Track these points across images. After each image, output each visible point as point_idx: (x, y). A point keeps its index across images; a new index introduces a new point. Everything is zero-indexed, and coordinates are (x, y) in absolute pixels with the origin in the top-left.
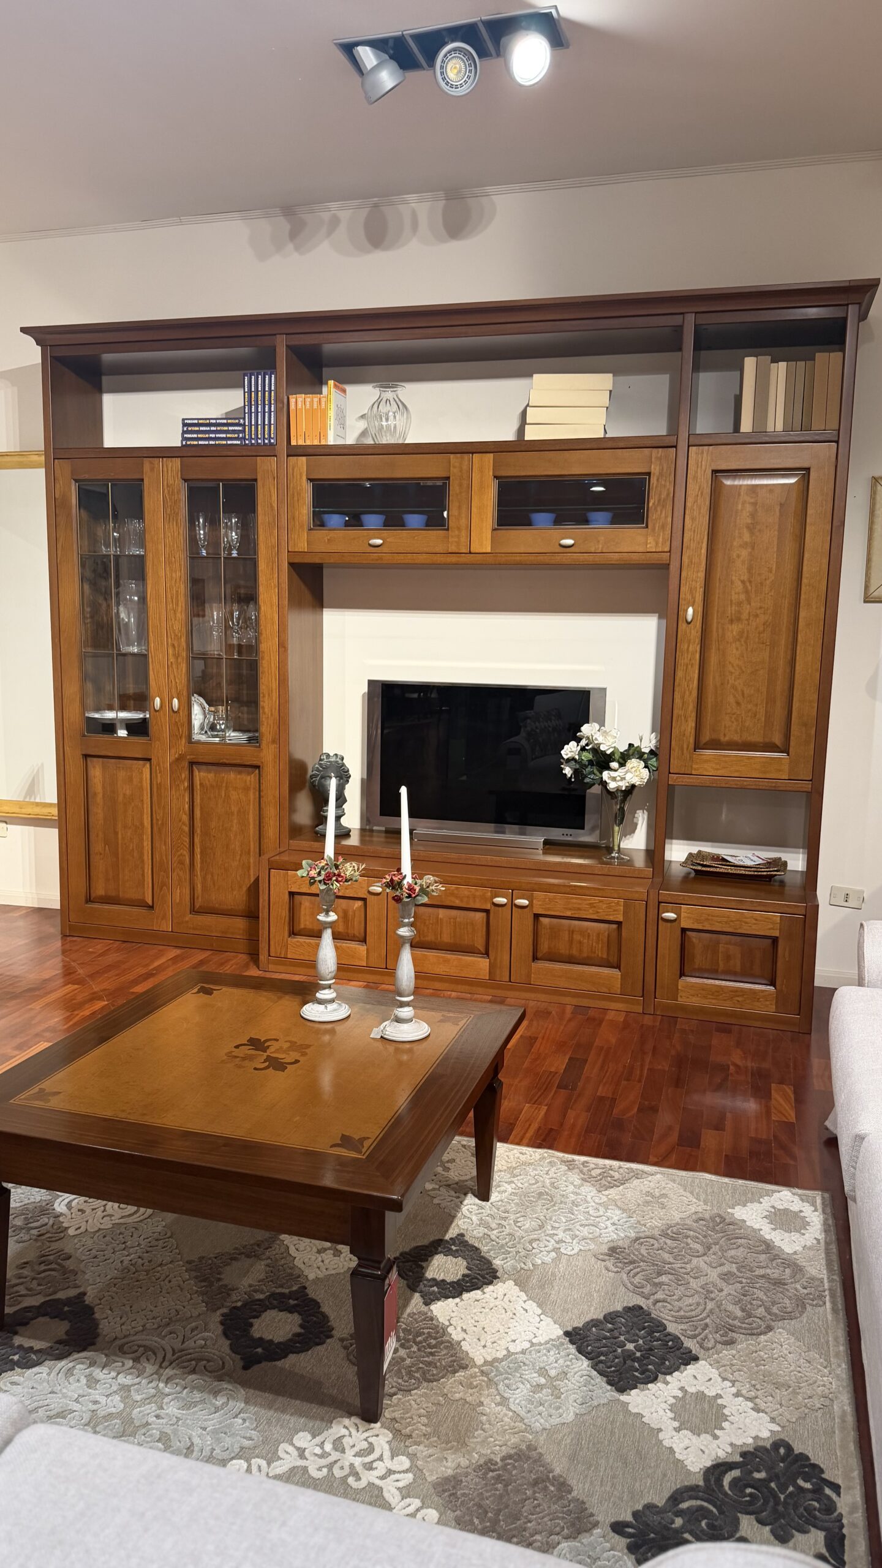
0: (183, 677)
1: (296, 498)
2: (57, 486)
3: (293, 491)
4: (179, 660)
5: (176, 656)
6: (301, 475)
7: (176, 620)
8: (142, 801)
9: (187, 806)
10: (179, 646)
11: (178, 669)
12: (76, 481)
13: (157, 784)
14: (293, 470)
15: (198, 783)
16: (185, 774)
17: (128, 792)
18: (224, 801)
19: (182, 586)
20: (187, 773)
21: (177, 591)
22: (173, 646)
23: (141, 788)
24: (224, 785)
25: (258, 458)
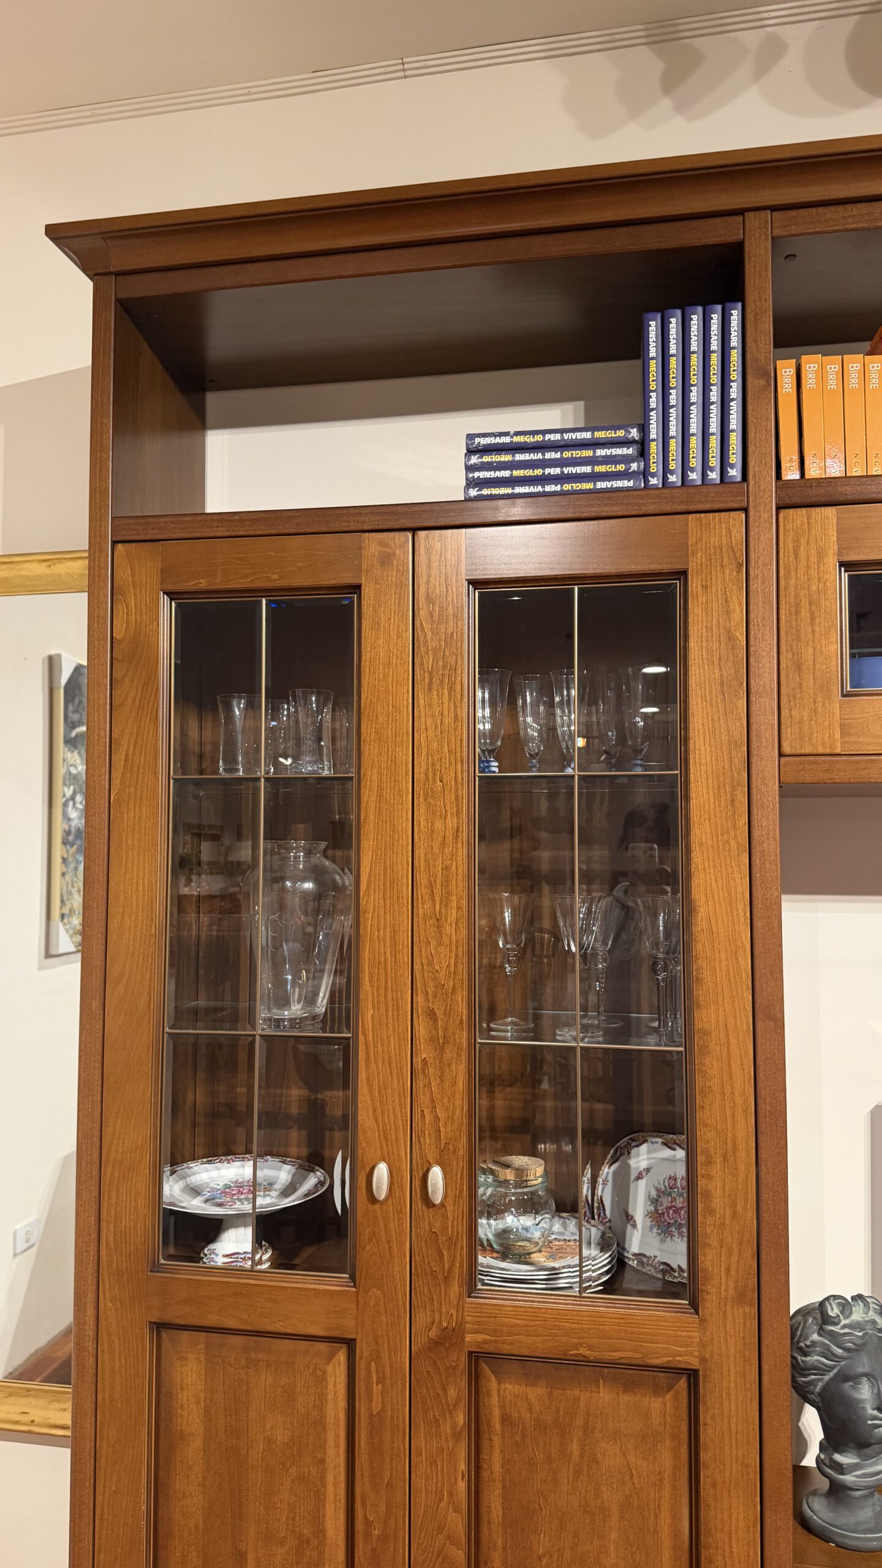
0: (458, 1102)
1: (805, 614)
2: (121, 610)
3: (797, 596)
4: (449, 1053)
5: (440, 1045)
6: (821, 555)
7: (440, 944)
8: (322, 1461)
9: (462, 1485)
10: (447, 1014)
11: (441, 1078)
12: (172, 595)
13: (371, 1416)
14: (797, 542)
15: (496, 1412)
16: (457, 1390)
17: (281, 1436)
18: (578, 1474)
19: (462, 853)
20: (464, 1384)
21: (447, 868)
22: (431, 1014)
23: (320, 1424)
24: (579, 1422)
25: (691, 517)
